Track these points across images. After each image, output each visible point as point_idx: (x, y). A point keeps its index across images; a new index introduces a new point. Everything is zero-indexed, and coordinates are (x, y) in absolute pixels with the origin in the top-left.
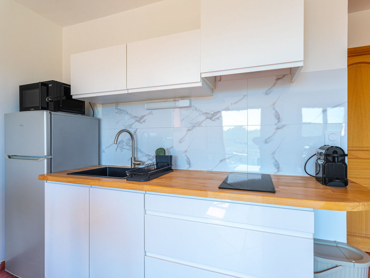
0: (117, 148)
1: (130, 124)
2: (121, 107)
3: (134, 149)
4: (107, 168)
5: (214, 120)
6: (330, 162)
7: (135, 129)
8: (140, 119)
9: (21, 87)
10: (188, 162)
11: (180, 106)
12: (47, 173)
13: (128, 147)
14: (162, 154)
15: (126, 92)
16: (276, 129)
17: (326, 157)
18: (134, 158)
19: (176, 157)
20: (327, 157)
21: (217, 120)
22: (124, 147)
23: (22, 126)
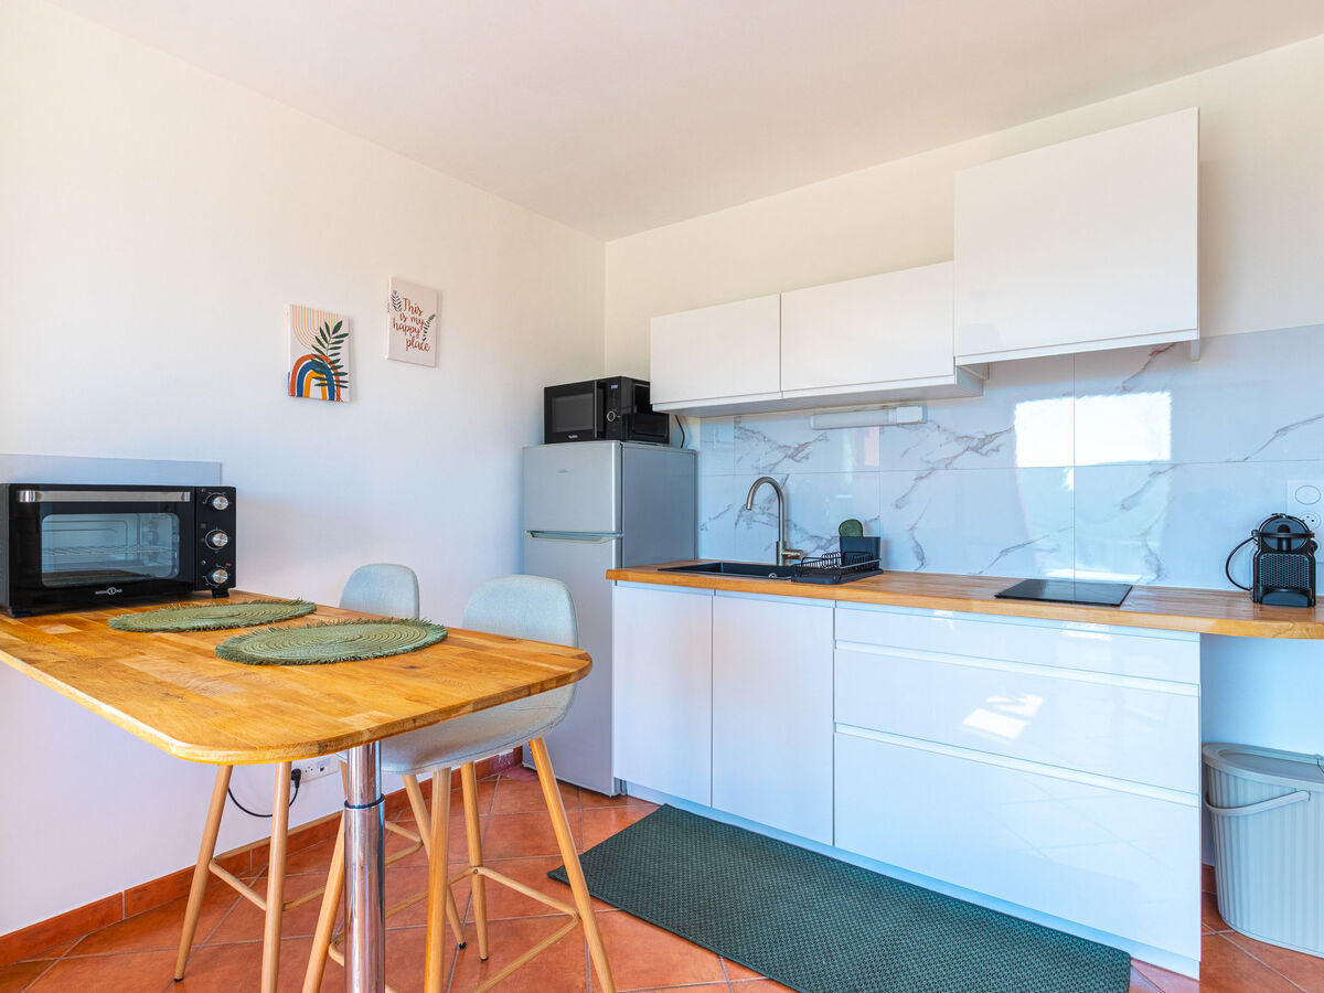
0: (738, 520)
1: (771, 465)
2: (746, 424)
3: (784, 523)
4: (719, 564)
5: (986, 454)
6: (1272, 551)
7: (784, 477)
8: (796, 453)
9: (547, 390)
10: (917, 553)
11: (899, 421)
12: (617, 568)
13: (765, 518)
14: (855, 534)
15: (778, 397)
16: (1150, 475)
17: (1263, 540)
18: (784, 544)
19: (887, 542)
20: (1265, 540)
21: (994, 454)
22: (755, 518)
23: (564, 471)
